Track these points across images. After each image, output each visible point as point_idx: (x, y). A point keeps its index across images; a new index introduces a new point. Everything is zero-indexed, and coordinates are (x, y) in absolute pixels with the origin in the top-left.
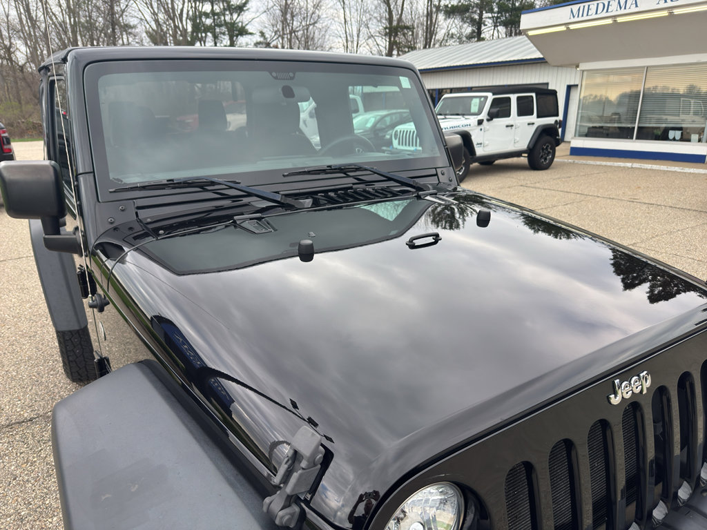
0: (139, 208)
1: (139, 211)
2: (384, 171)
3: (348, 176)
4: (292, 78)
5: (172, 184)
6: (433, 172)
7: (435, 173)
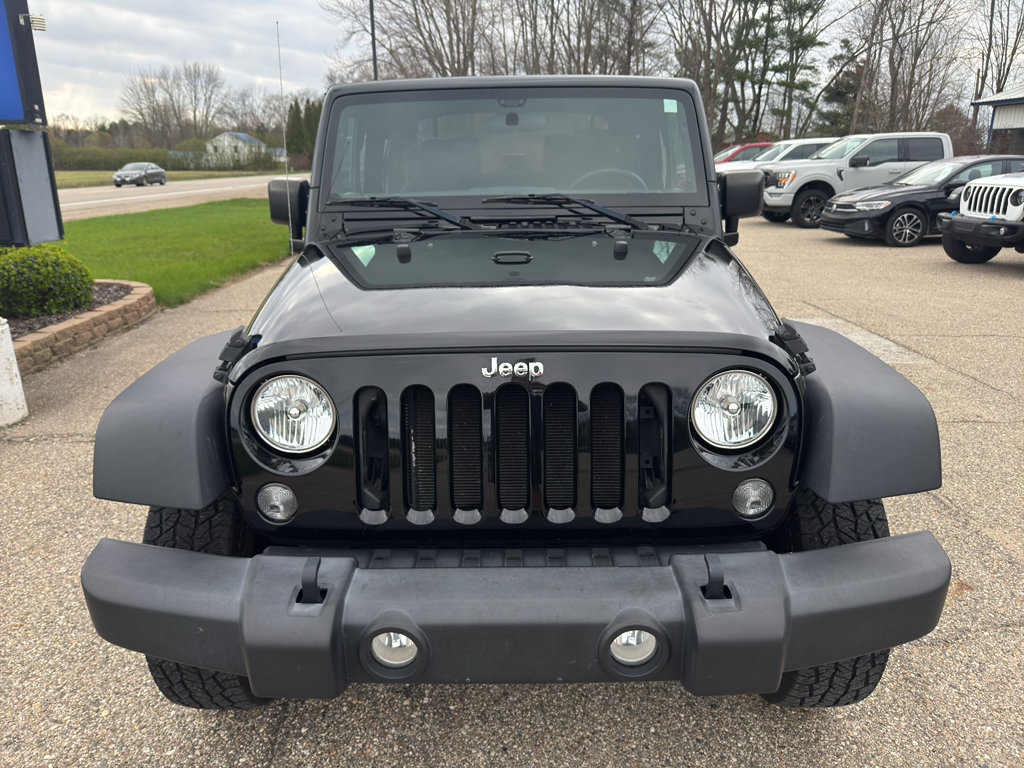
0: (347, 220)
1: (345, 223)
2: (598, 205)
3: (563, 208)
4: (521, 105)
5: (372, 202)
6: (680, 211)
7: (681, 212)
